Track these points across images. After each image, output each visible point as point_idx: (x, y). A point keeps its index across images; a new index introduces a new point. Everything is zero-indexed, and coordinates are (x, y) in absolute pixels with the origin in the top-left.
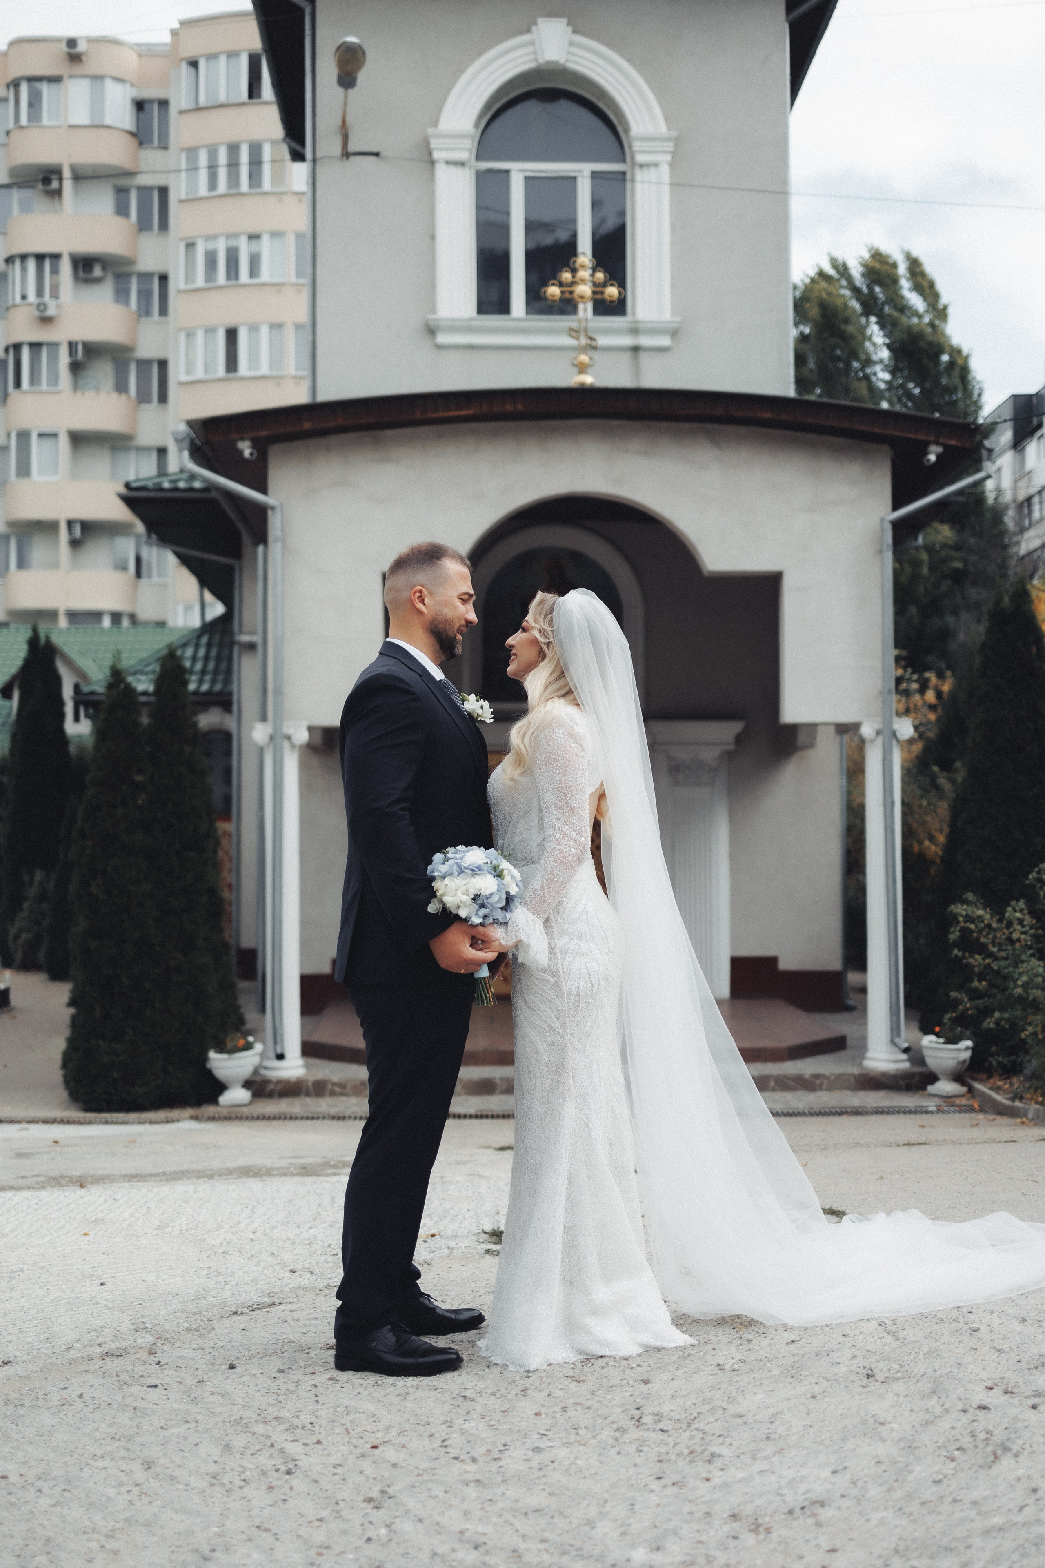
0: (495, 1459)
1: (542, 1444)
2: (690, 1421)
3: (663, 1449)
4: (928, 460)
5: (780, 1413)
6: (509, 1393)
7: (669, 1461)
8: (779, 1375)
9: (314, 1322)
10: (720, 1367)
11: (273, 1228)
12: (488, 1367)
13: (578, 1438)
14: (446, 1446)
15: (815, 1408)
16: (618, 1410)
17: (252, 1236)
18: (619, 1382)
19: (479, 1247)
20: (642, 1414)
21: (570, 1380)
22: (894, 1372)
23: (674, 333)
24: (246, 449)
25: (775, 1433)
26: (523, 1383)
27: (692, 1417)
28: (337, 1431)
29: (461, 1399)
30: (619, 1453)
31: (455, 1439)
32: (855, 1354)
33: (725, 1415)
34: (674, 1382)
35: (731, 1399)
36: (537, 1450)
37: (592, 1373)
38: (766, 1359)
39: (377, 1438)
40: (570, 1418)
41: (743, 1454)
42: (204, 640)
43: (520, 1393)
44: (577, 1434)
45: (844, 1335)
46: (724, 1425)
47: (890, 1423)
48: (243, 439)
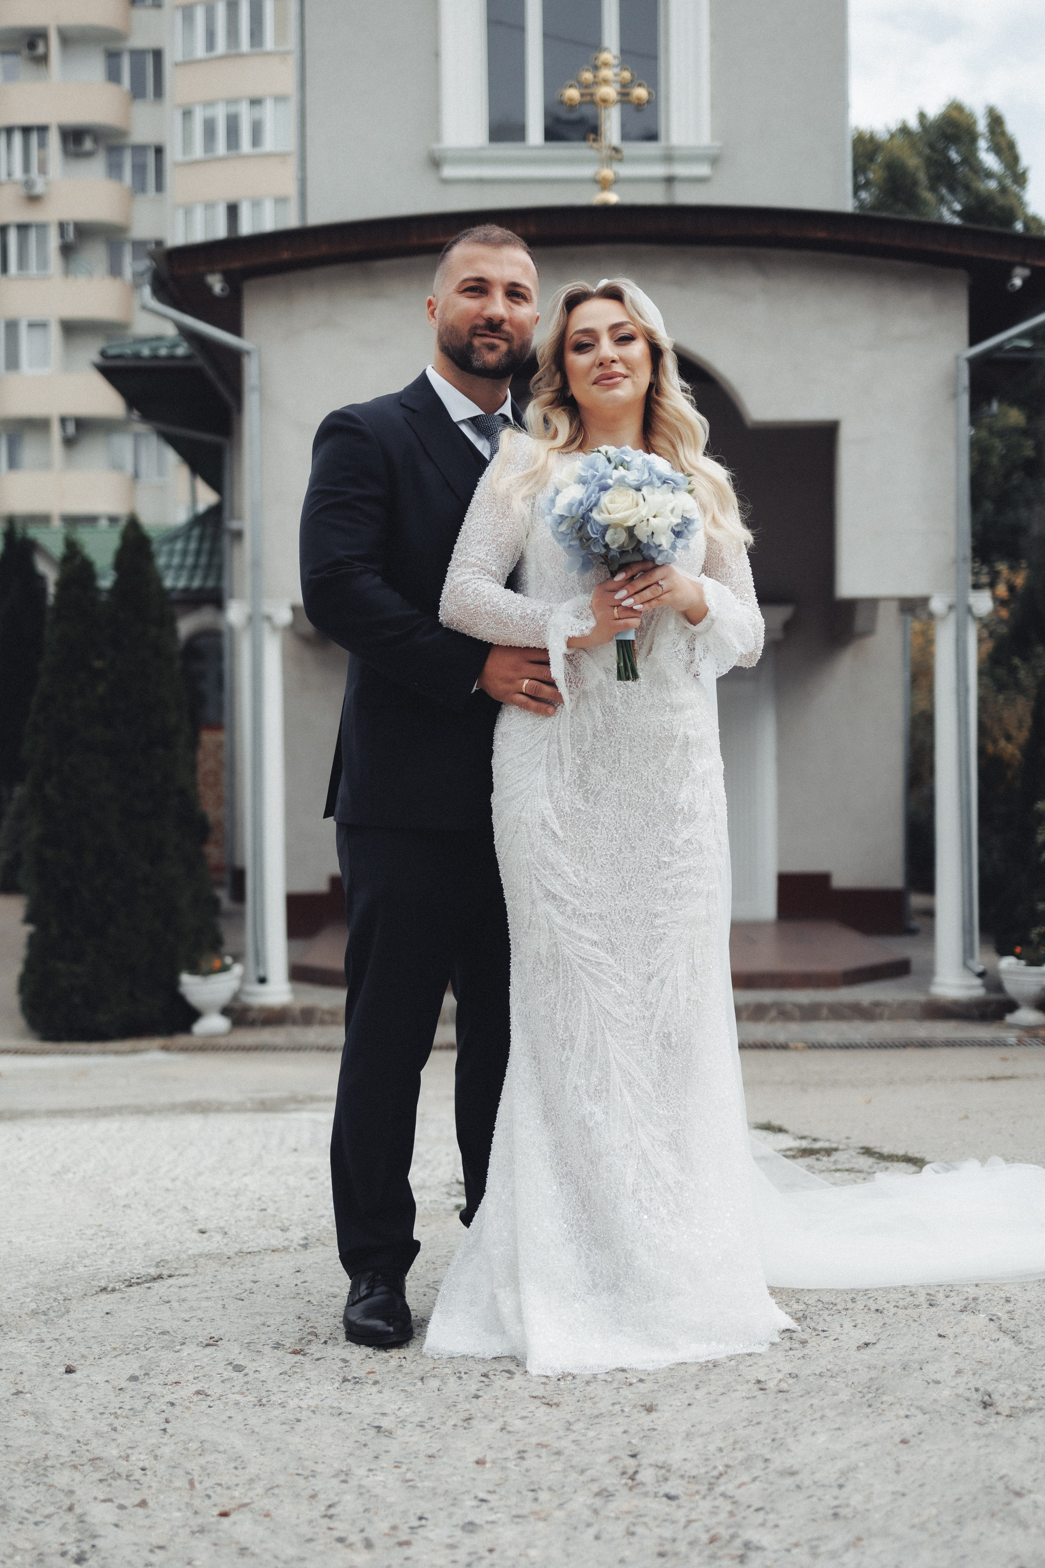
0: (401, 1544)
1: (480, 1516)
2: (713, 1480)
3: (667, 1533)
4: (1013, 285)
5: (855, 1469)
6: (444, 1423)
7: (676, 1554)
8: (850, 1401)
9: (204, 1304)
10: (760, 1386)
11: (200, 1174)
12: (422, 1379)
13: (536, 1507)
14: (331, 1517)
15: (908, 1462)
16: (603, 1458)
17: (170, 1185)
18: (610, 1408)
19: (449, 1202)
20: (639, 1465)
21: (538, 1402)
22: (1024, 1398)
23: (714, 160)
24: (217, 284)
25: (848, 1505)
26: (468, 1406)
27: (715, 1473)
28: (177, 1484)
29: (373, 1432)
30: (597, 1538)
31: (350, 1503)
32: (961, 1366)
33: (767, 1471)
34: (693, 1409)
35: (777, 1443)
36: (470, 1527)
37: (571, 1392)
38: (829, 1374)
39: (233, 1498)
40: (527, 1470)
41: (796, 1545)
42: (196, 532)
43: (460, 1423)
44: (536, 1500)
45: (940, 1336)
46: (765, 1489)
47: (1030, 1492)
48: (213, 272)
